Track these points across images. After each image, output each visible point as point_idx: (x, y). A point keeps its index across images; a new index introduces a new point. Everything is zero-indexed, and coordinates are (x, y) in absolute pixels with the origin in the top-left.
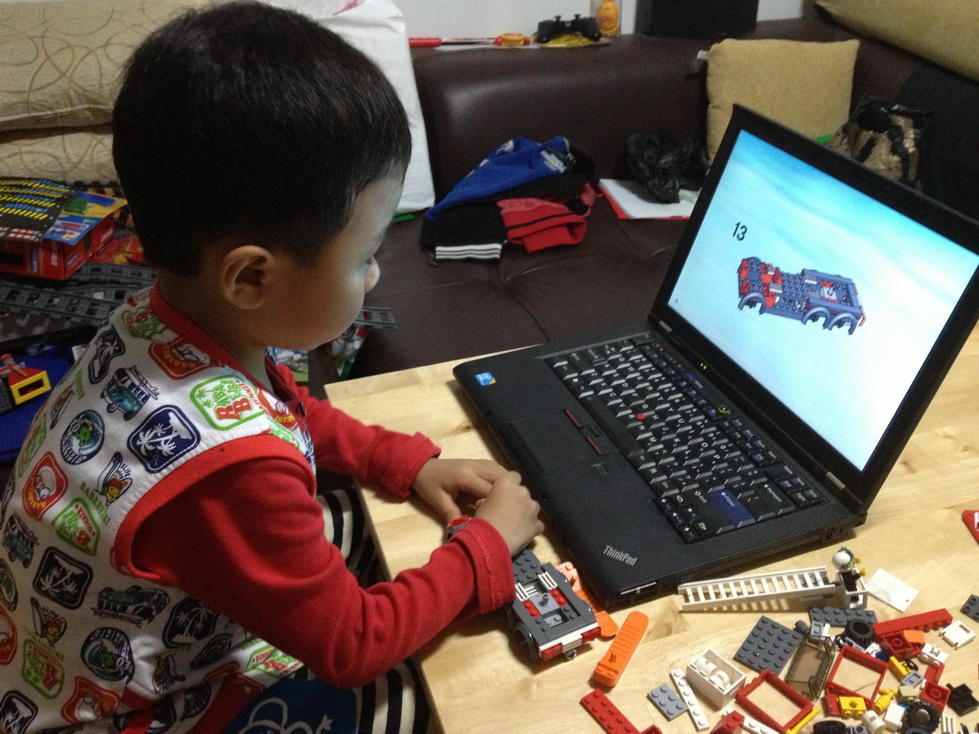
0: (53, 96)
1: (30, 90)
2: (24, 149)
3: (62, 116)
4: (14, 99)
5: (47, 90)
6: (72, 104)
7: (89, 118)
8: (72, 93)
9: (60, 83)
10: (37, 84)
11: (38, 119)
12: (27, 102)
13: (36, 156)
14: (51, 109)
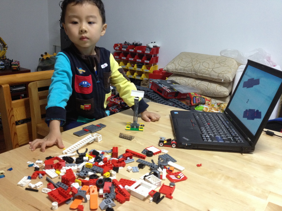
0: (189, 69)
1: (186, 67)
2: (181, 79)
3: (189, 74)
4: (182, 68)
5: (188, 68)
6: (192, 72)
7: (194, 75)
8: (192, 70)
9: (191, 67)
10: (187, 66)
11: (185, 73)
12: (184, 69)
13: (183, 81)
14: (188, 72)
